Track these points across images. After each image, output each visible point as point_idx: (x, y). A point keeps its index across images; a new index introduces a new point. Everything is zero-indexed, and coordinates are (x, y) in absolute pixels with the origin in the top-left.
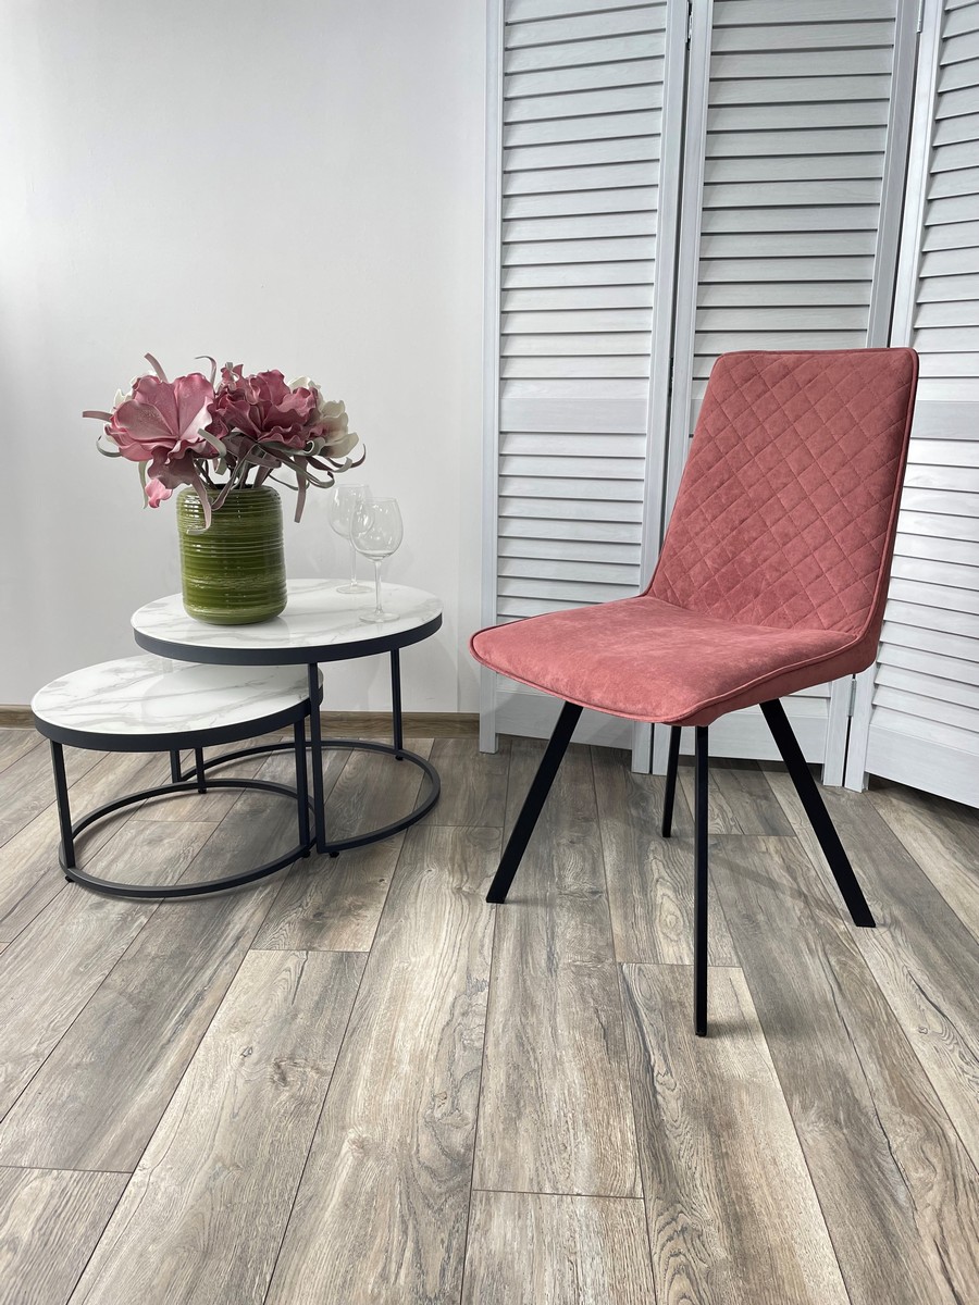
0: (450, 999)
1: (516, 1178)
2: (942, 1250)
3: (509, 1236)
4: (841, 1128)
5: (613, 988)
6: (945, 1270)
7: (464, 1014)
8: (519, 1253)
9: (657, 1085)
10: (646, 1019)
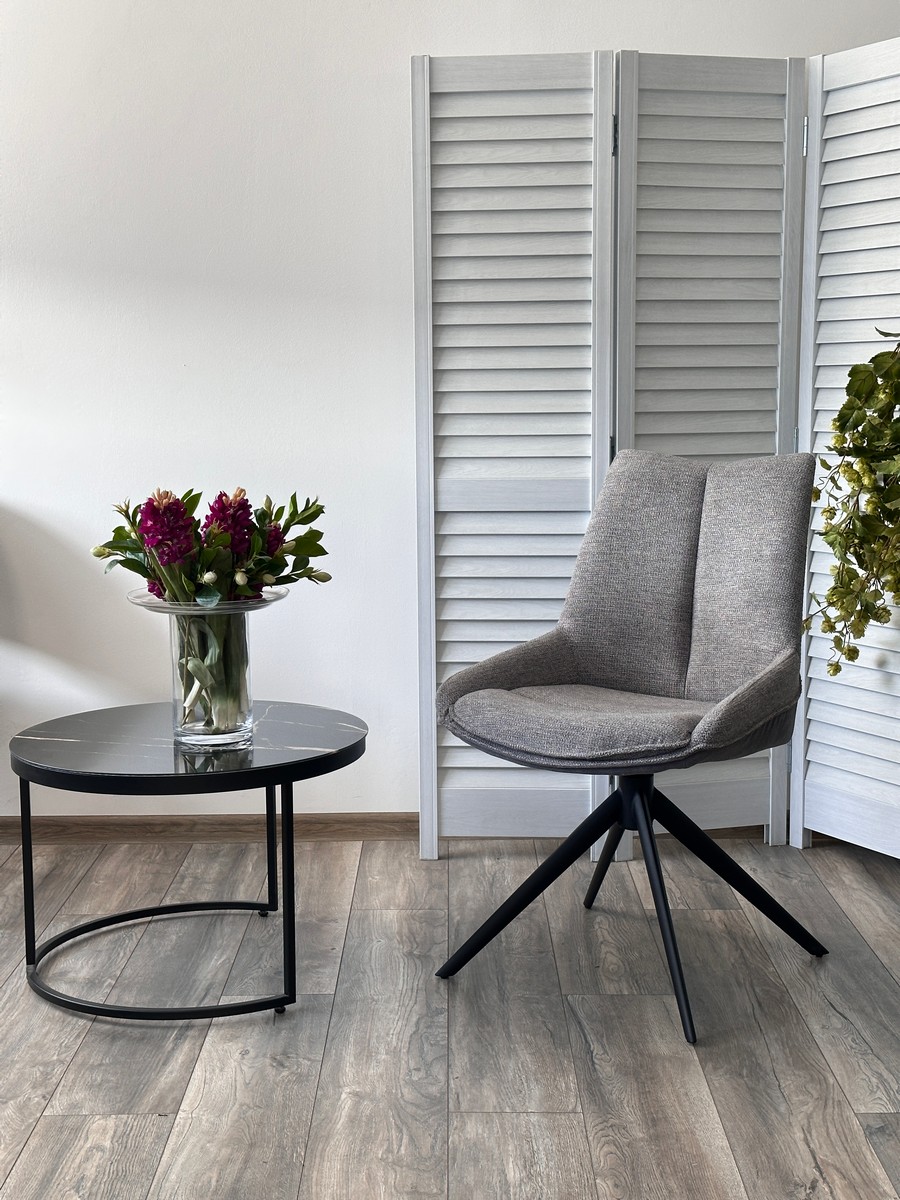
0: (414, 1019)
1: (483, 1106)
2: (807, 1131)
3: (480, 1131)
4: (743, 1077)
5: (559, 1010)
6: (806, 1140)
7: (429, 1027)
8: (489, 1138)
9: (596, 1061)
10: (588, 1027)
